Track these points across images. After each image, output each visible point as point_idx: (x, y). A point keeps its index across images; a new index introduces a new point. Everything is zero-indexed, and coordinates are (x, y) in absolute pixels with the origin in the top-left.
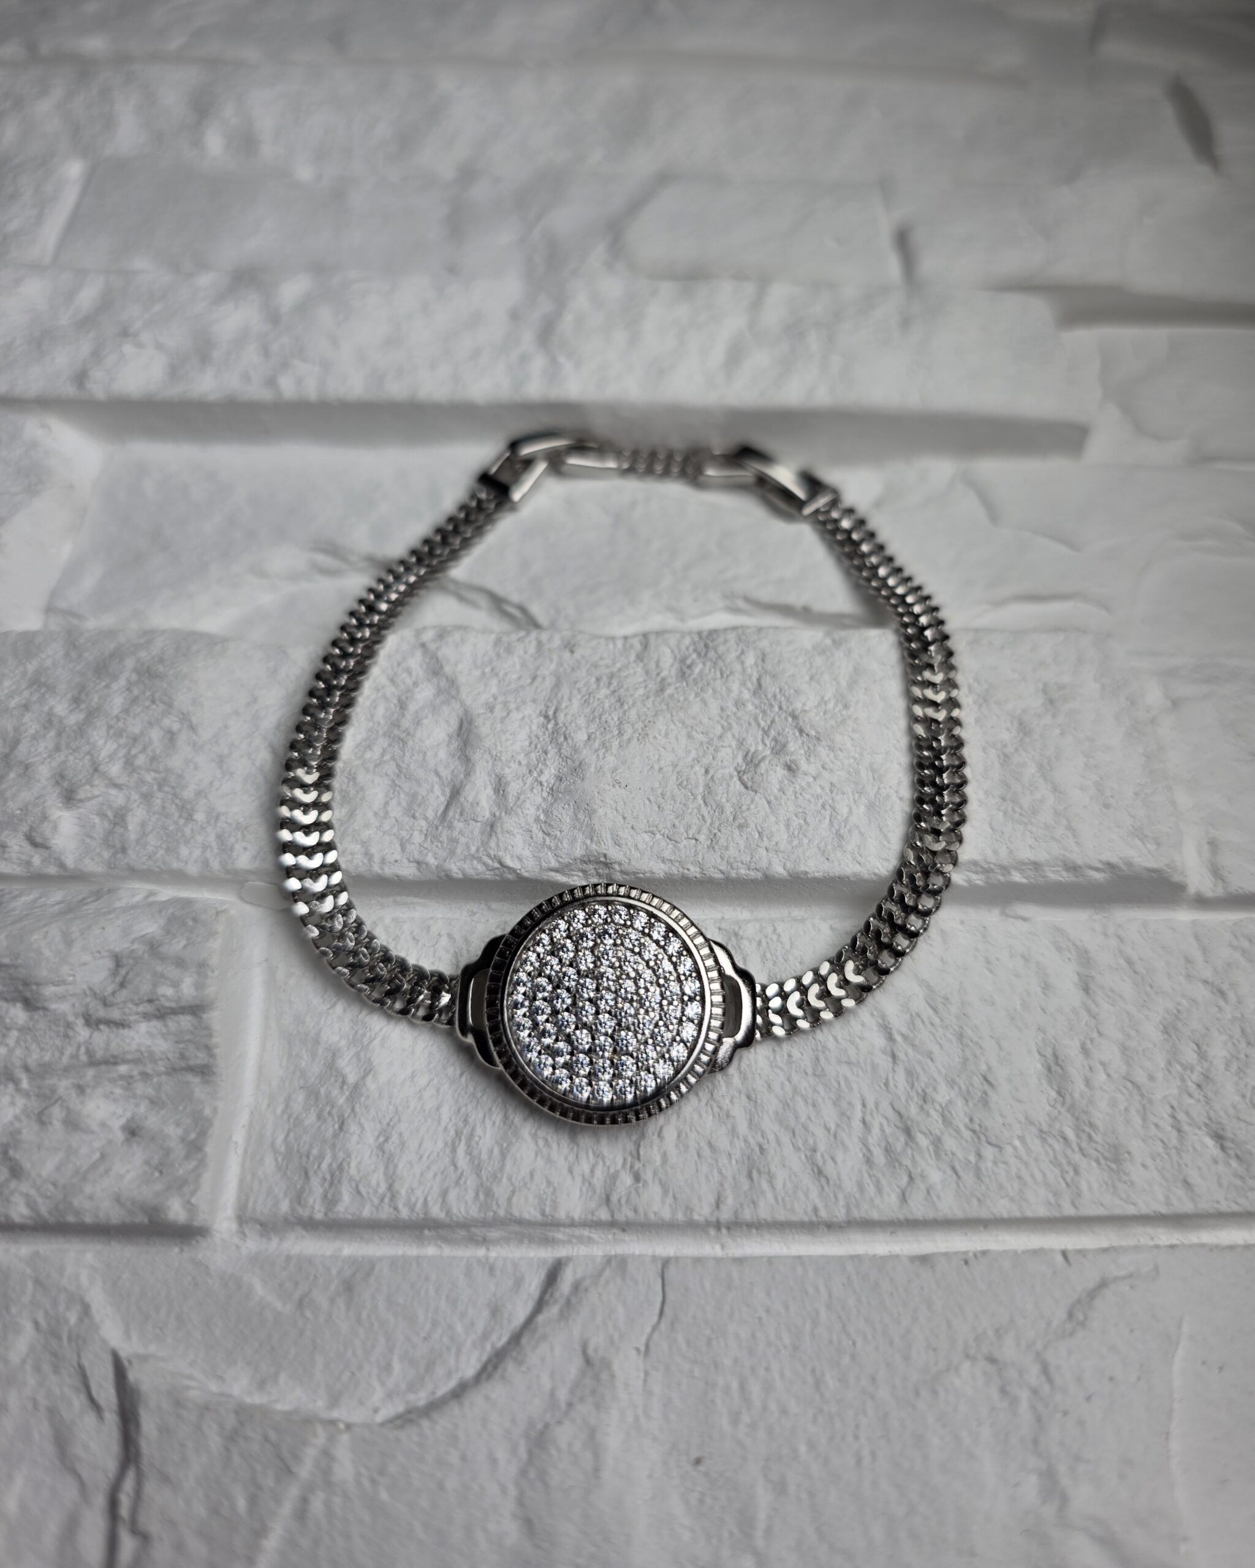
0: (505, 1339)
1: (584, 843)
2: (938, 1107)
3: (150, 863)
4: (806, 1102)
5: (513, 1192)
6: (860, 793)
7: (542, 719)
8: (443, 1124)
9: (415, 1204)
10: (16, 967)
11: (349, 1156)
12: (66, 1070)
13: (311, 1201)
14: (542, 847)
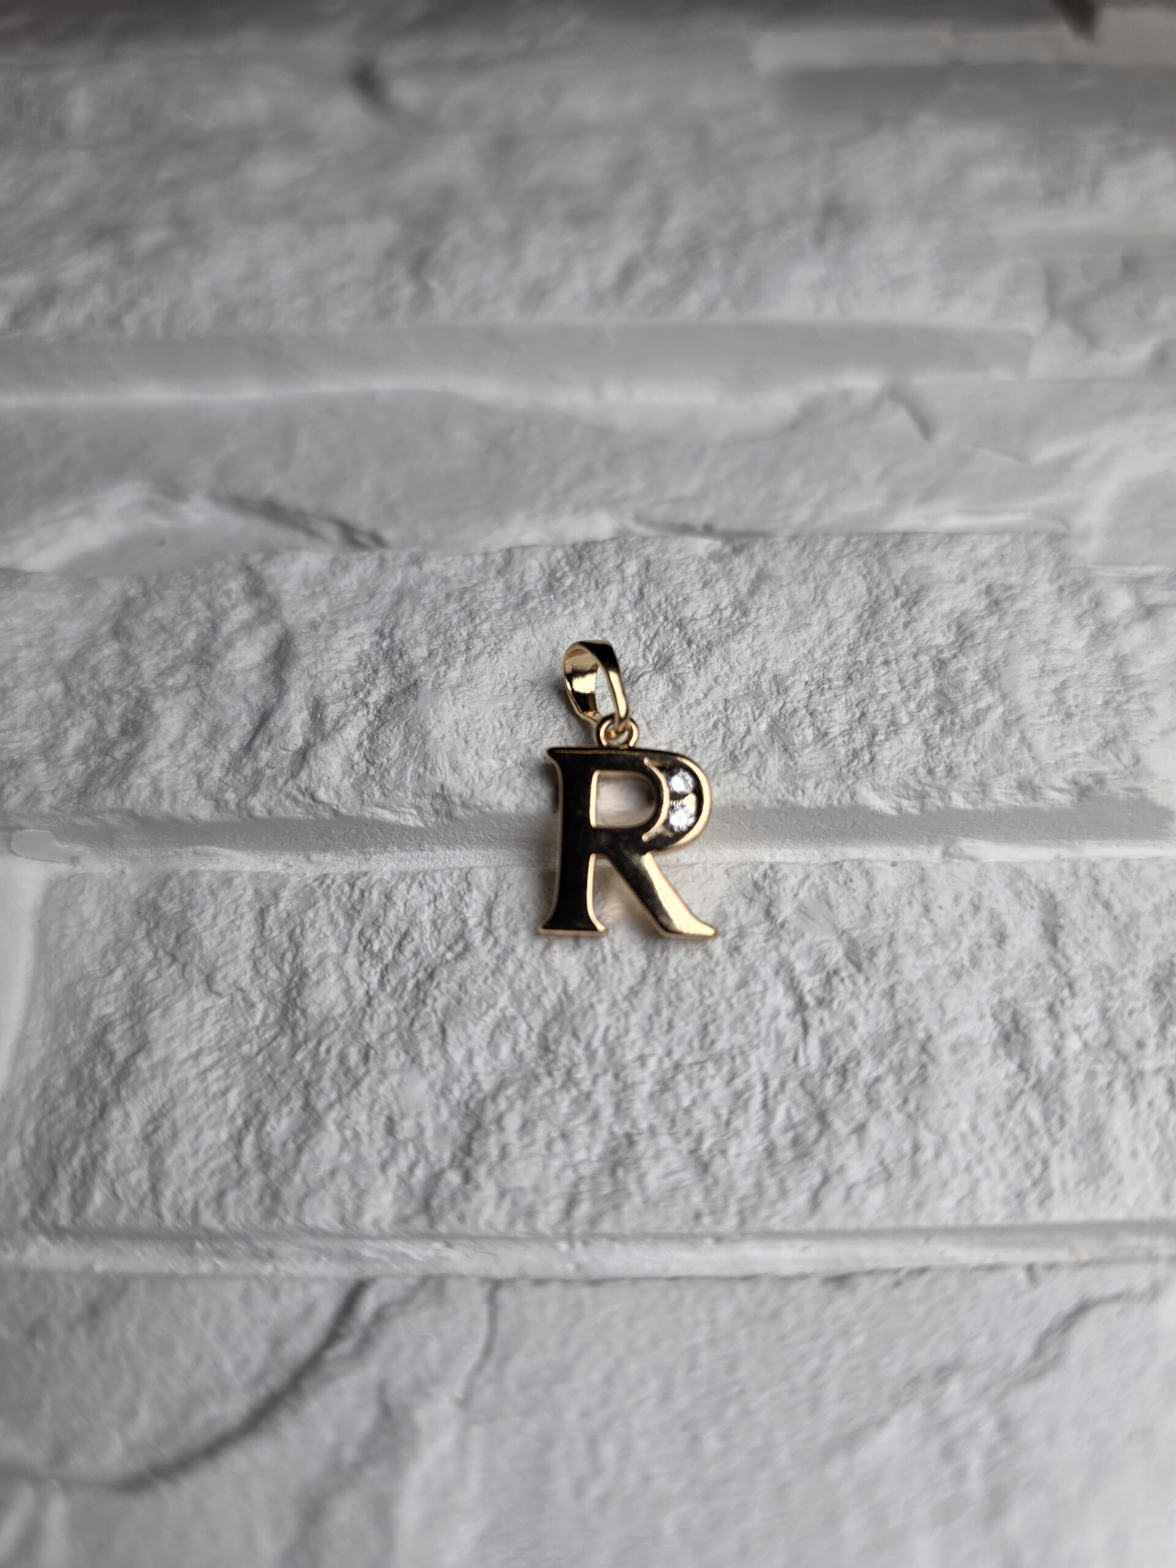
0: (282, 1380)
1: (415, 771)
2: (862, 1086)
4: (691, 1081)
5: (306, 1194)
6: (762, 709)
7: (377, 638)
8: (230, 1112)
9: (181, 1209)
11: (106, 1147)
13: (55, 1203)
14: (364, 779)
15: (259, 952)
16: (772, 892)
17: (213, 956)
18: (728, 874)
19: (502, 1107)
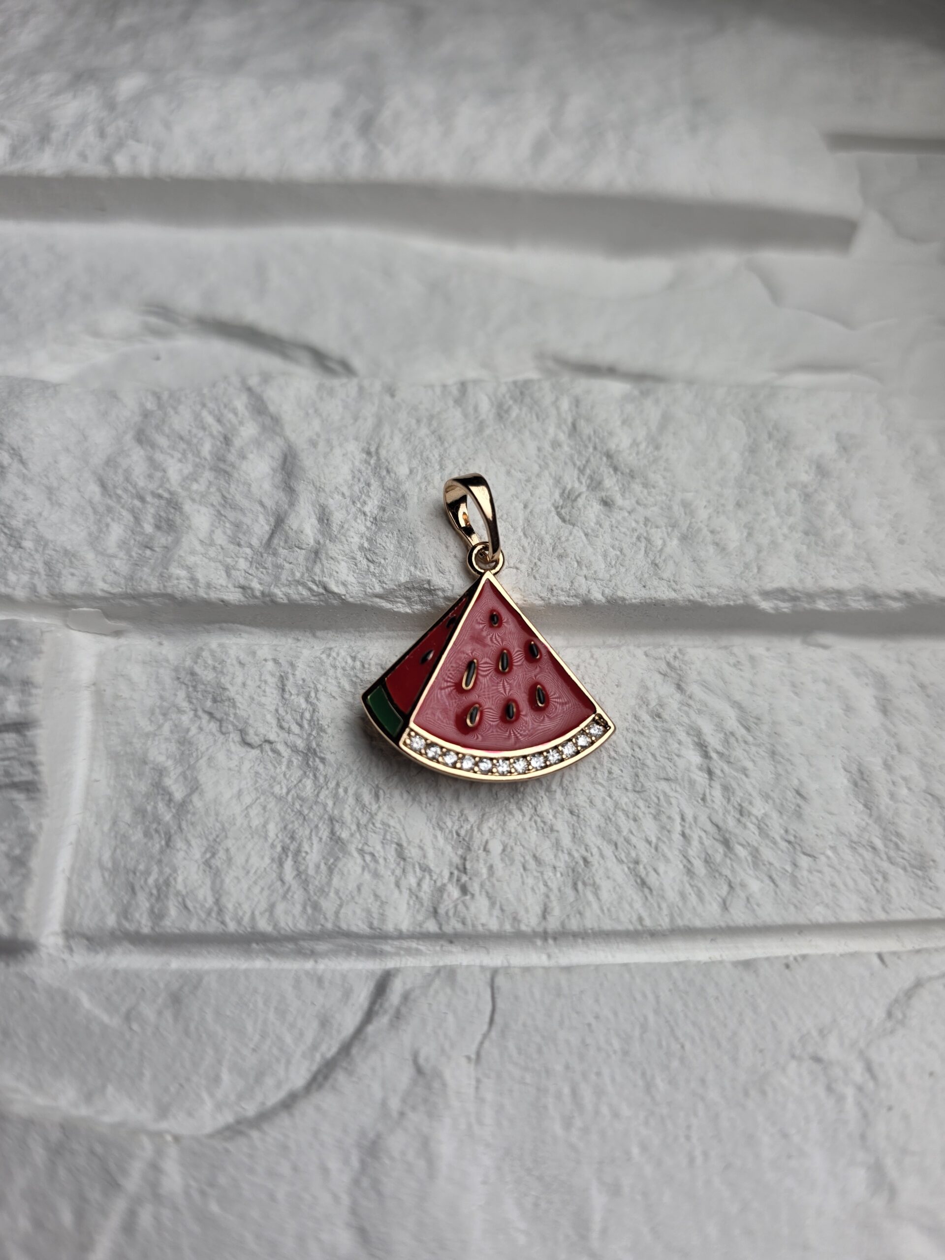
0: (334, 1050)
1: (408, 570)
2: (754, 820)
4: (628, 817)
5: (341, 906)
6: (674, 526)
7: (364, 456)
8: (270, 841)
9: (242, 918)
11: (175, 870)
13: (137, 915)
14: (366, 574)
15: (281, 711)
16: (681, 670)
17: (245, 715)
18: (646, 655)
19: (487, 835)
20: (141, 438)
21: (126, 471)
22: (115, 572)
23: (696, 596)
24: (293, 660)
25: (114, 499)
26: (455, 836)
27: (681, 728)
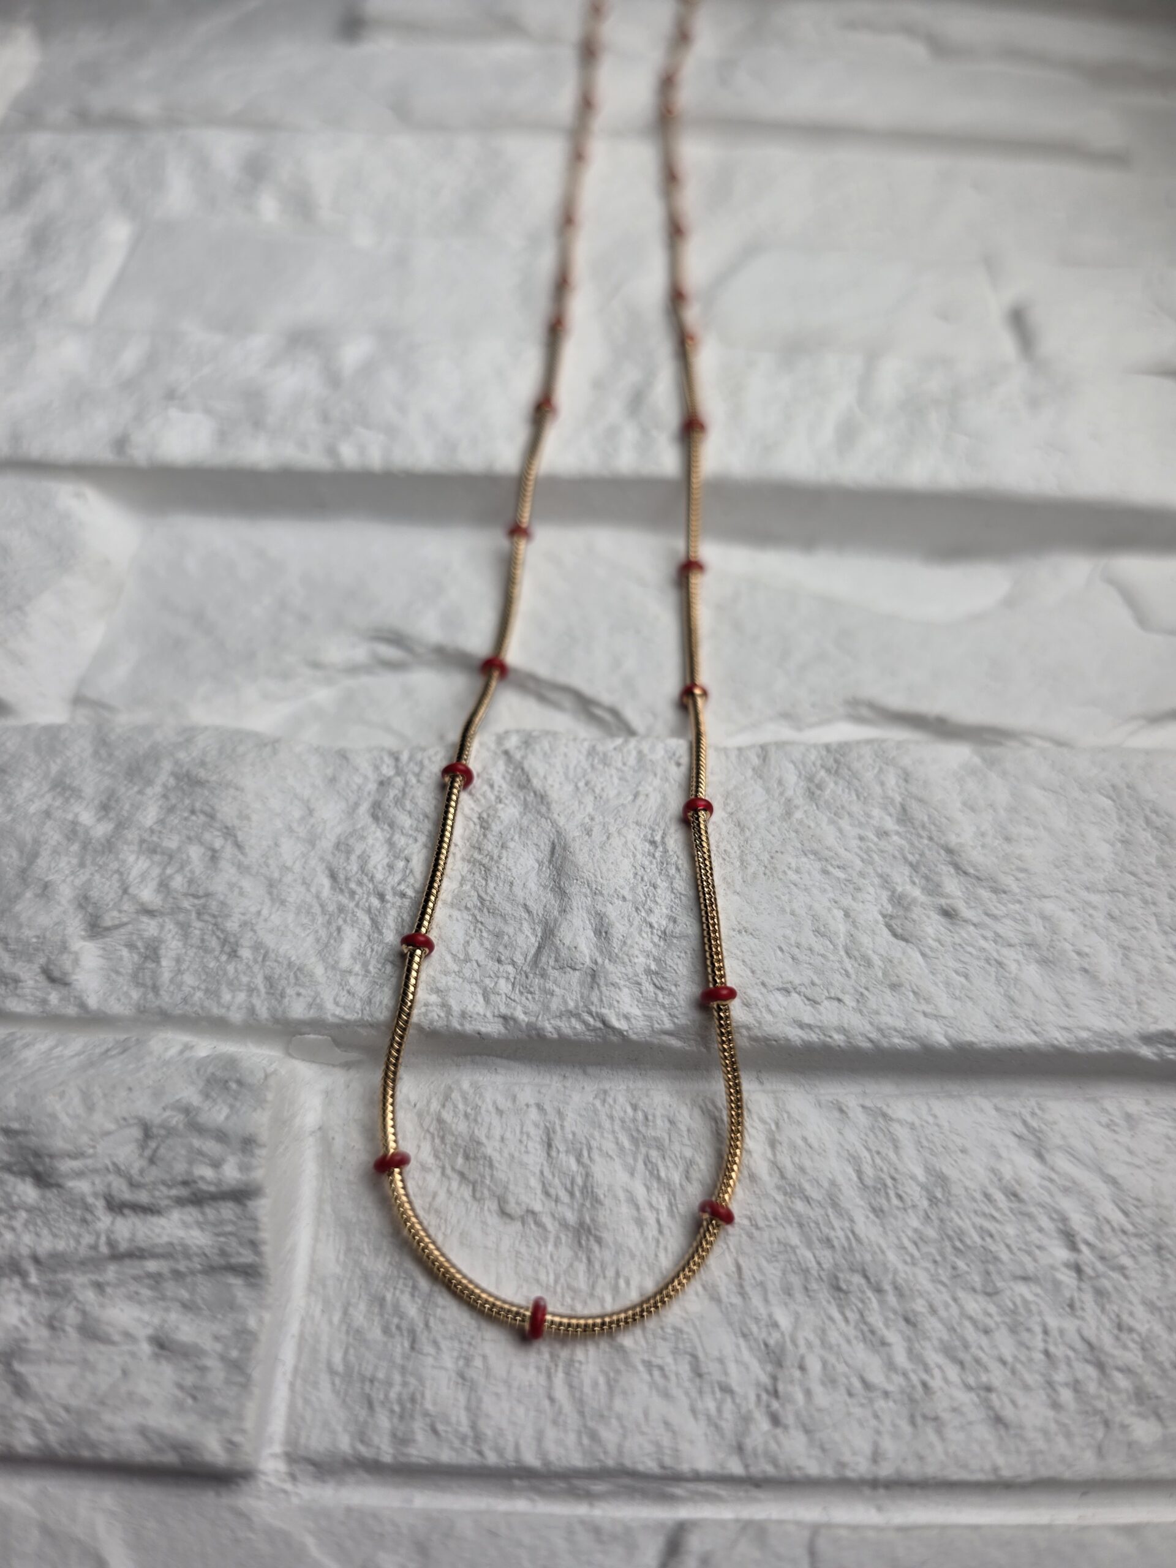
2: (1135, 1336)
3: (187, 1007)
4: (978, 1328)
5: (624, 1437)
6: (1031, 946)
7: (647, 844)
9: (503, 1448)
10: (25, 1133)
11: (422, 1381)
12: (84, 1264)
13: (376, 1440)
14: (654, 1005)
15: (547, 1173)
16: (1041, 1131)
17: (504, 1179)
18: (997, 1109)
19: (803, 1350)
20: (377, 813)
21: (359, 857)
22: (349, 992)
23: (1061, 1039)
24: (561, 1106)
25: (347, 895)
26: (762, 1346)
27: (1041, 1210)
